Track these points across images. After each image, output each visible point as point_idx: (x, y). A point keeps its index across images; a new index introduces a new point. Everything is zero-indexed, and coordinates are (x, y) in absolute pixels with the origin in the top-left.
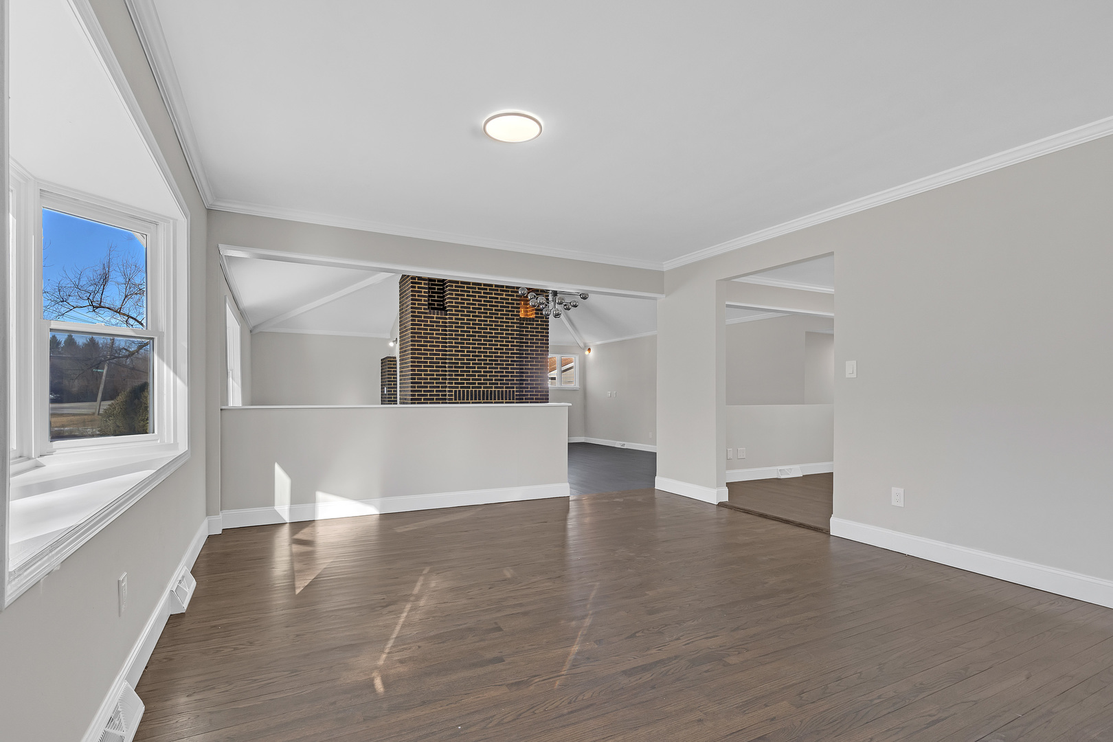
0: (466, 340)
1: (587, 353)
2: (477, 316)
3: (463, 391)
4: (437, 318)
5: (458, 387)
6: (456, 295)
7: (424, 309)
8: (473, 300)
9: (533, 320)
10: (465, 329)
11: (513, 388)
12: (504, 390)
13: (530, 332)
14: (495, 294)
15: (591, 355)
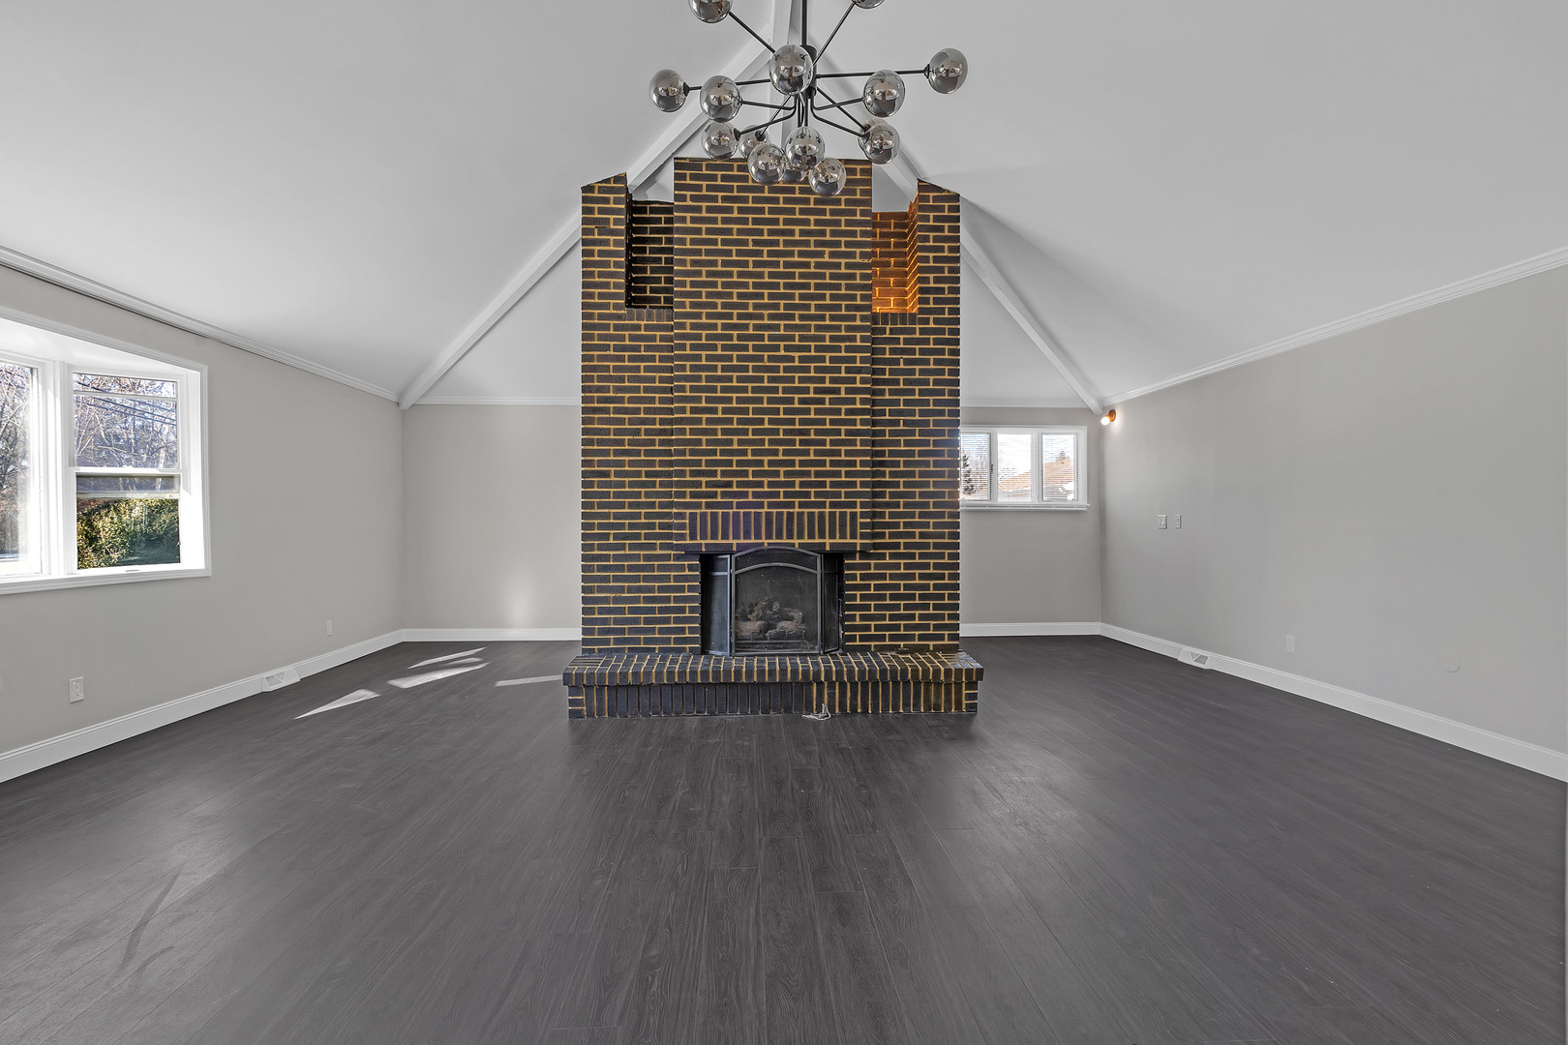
0: (719, 379)
1: (1105, 421)
2: (750, 316)
3: (714, 516)
4: (648, 328)
5: (698, 506)
6: (694, 263)
7: (616, 307)
8: (741, 275)
9: (913, 319)
10: (719, 352)
11: (853, 505)
12: (827, 510)
13: (904, 351)
14: (801, 254)
15: (1116, 425)
